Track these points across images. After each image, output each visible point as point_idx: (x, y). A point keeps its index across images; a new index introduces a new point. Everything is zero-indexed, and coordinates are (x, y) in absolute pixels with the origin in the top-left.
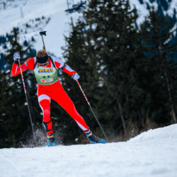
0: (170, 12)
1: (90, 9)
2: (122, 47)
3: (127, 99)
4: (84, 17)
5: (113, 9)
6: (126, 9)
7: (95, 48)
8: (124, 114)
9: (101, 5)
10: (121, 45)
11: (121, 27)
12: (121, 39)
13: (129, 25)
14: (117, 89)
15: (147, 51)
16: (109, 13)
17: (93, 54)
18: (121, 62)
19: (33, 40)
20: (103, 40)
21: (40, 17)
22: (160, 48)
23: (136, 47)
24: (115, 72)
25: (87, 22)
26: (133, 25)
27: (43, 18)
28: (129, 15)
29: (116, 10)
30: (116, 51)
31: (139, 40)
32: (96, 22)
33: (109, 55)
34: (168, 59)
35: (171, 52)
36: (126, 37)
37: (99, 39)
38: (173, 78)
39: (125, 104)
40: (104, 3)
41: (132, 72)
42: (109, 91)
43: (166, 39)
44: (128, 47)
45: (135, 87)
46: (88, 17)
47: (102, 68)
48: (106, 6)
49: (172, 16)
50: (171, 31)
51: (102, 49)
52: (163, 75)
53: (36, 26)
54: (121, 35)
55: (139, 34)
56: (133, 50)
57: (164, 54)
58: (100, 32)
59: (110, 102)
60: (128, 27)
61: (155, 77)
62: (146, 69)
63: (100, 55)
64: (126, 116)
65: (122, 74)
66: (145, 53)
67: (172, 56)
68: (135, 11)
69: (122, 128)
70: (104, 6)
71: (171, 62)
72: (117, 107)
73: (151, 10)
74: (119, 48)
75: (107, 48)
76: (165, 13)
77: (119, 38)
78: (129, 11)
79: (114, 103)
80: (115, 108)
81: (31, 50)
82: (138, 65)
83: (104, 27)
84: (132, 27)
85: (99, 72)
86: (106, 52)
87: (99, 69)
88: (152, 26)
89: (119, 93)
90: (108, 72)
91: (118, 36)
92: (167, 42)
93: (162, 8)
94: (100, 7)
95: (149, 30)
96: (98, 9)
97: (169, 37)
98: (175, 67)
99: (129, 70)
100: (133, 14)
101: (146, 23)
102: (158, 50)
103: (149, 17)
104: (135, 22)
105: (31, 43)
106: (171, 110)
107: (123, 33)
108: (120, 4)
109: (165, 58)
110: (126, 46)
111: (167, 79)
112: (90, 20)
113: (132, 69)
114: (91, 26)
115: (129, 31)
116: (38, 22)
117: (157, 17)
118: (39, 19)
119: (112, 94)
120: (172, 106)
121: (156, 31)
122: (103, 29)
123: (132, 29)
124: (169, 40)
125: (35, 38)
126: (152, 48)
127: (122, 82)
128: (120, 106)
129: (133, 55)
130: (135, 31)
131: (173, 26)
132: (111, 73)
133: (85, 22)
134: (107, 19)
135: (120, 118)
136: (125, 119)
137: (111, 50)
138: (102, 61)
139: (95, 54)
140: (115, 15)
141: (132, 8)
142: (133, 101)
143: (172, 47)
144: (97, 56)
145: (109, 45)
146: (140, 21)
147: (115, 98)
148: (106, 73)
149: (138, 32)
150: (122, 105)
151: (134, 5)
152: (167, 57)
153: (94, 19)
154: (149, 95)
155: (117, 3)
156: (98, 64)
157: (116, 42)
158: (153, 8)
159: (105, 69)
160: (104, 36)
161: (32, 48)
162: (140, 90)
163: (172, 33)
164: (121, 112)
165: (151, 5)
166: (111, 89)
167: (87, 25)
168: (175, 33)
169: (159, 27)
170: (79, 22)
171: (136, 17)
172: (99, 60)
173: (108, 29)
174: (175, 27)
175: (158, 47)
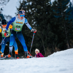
2: (44, 13)
3: (46, 38)
7: (31, 13)
8: (45, 45)
10: (43, 12)
11: (43, 4)
12: (44, 9)
13: (47, 2)
14: (41, 33)
15: (56, 15)
17: (30, 16)
18: (44, 20)
19: (1, 9)
20: (35, 10)
22: (62, 14)
23: (51, 13)
24: (40, 25)
26: (49, 2)
30: (41, 15)
31: (52, 10)
32: (32, 1)
33: (38, 17)
34: (66, 19)
35: (67, 16)
36: (46, 8)
37: (33, 9)
38: (68, 28)
39: (45, 40)
41: (49, 25)
42: (38, 34)
44: (47, 13)
45: (50, 32)
47: (34, 23)
50: (67, 5)
51: (34, 14)
52: (63, 26)
53: (3, 3)
54: (43, 7)
55: (52, 7)
56: (49, 14)
57: (64, 17)
58: (34, 6)
59: (38, 39)
60: (47, 4)
61: (60, 27)
62: (55, 23)
63: (34, 17)
64: (46, 46)
65: (44, 26)
66: (55, 16)
67: (68, 17)
69: (44, 51)
71: (67, 20)
72: (42, 41)
74: (42, 13)
75: (37, 13)
77: (42, 9)
79: (40, 39)
80: (41, 42)
82: (51, 22)
83: (35, 3)
84: (49, 3)
85: (33, 25)
86: (36, 16)
87: (33, 23)
88: (58, 3)
89: (42, 35)
90: (37, 25)
91: (42, 8)
95: (57, 5)
97: (66, 8)
98: (69, 22)
99: (47, 24)
101: (55, 1)
102: (61, 14)
105: (1, 11)
106: (67, 43)
107: (44, 7)
109: (64, 18)
110: (46, 12)
111: (65, 29)
113: (49, 24)
114: (29, 3)
115: (47, 5)
116: (4, 1)
119: (39, 35)
120: (67, 41)
121: (60, 5)
122: (35, 4)
123: (49, 5)
124: (66, 10)
125: (2, 8)
126: (58, 14)
127: (44, 30)
128: (43, 41)
129: (49, 17)
130: (50, 5)
131: (68, 3)
132: (39, 25)
135: (43, 47)
136: (45, 47)
137: (39, 15)
138: (34, 20)
139: (31, 16)
142: (49, 38)
143: (68, 13)
144: (32, 17)
145: (38, 12)
146: (52, 1)
147: (40, 37)
148: (36, 25)
149: (51, 6)
150: (44, 40)
152: (65, 18)
154: (56, 36)
156: (33, 21)
157: (41, 11)
159: (36, 24)
160: (35, 8)
161: (1, 13)
162: (52, 33)
163: (68, 7)
164: (43, 44)
166: (39, 33)
167: (27, 2)
168: (69, 7)
169: (62, 3)
170: (24, 1)
172: (33, 19)
173: (37, 4)
174: (69, 4)
175: (61, 13)
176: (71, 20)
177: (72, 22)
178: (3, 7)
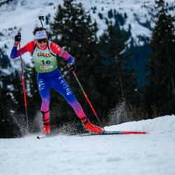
0: (126, 27)
1: (57, 22)
2: (83, 56)
4: (51, 28)
5: (76, 22)
6: (88, 23)
9: (67, 18)
10: (82, 53)
11: (83, 38)
12: (83, 49)
13: (90, 36)
15: (105, 60)
16: (73, 25)
18: (82, 69)
19: (6, 47)
20: (67, 49)
21: (13, 27)
22: (116, 58)
23: (96, 56)
25: (54, 32)
26: (93, 36)
27: (15, 28)
28: (90, 28)
29: (79, 23)
30: (78, 59)
31: (98, 50)
32: (61, 33)
34: (123, 68)
35: (125, 62)
36: (87, 47)
37: (63, 48)
38: (127, 84)
40: (69, 17)
43: (122, 50)
44: (89, 56)
45: (94, 91)
46: (54, 28)
47: (65, 73)
48: (70, 19)
49: (127, 31)
50: (126, 43)
52: (118, 81)
53: (9, 35)
54: (82, 45)
55: (99, 45)
56: (93, 58)
57: (120, 63)
58: (65, 42)
60: (89, 39)
61: (111, 83)
62: (103, 75)
63: (64, 62)
66: (103, 61)
67: (126, 65)
68: (95, 24)
70: (68, 20)
71: (125, 70)
73: (110, 24)
74: (80, 56)
76: (121, 27)
77: (81, 48)
78: (90, 24)
81: (3, 55)
82: (96, 72)
83: (68, 37)
84: (93, 38)
87: (63, 74)
88: (109, 38)
89: (79, 95)
90: (71, 77)
91: (80, 46)
92: (122, 52)
93: (119, 23)
94: (66, 20)
95: (107, 42)
96: (64, 22)
97: (124, 49)
98: (129, 74)
99: (89, 75)
100: (93, 27)
101: (105, 35)
102: (115, 59)
103: (107, 30)
104: (95, 34)
105: (4, 49)
107: (84, 44)
108: (83, 18)
109: (120, 66)
110: (86, 55)
111: (121, 85)
112: (56, 31)
113: (91, 75)
114: (57, 37)
115: (89, 42)
116: (10, 32)
117: (114, 31)
118: (11, 29)
121: (113, 42)
122: (67, 40)
123: (93, 41)
124: (124, 51)
125: (8, 45)
126: (110, 58)
129: (92, 62)
130: (95, 42)
131: (127, 39)
132: (73, 78)
133: (52, 33)
134: (71, 31)
138: (65, 67)
140: (78, 28)
141: (93, 22)
143: (127, 57)
144: (62, 62)
145: (73, 53)
146: (99, 34)
148: (68, 77)
149: (97, 43)
151: (95, 20)
152: (122, 65)
153: (59, 30)
154: (105, 98)
155: (80, 18)
156: (62, 69)
157: (78, 51)
158: (111, 22)
159: (67, 74)
160: (68, 46)
161: (4, 54)
162: (98, 93)
163: (127, 45)
165: (109, 20)
167: (54, 35)
168: (129, 45)
169: (116, 39)
171: (96, 30)
172: (63, 66)
173: (71, 39)
174: (130, 40)
175: (114, 56)
176: (133, 71)
177: (133, 74)
178: (9, 43)
